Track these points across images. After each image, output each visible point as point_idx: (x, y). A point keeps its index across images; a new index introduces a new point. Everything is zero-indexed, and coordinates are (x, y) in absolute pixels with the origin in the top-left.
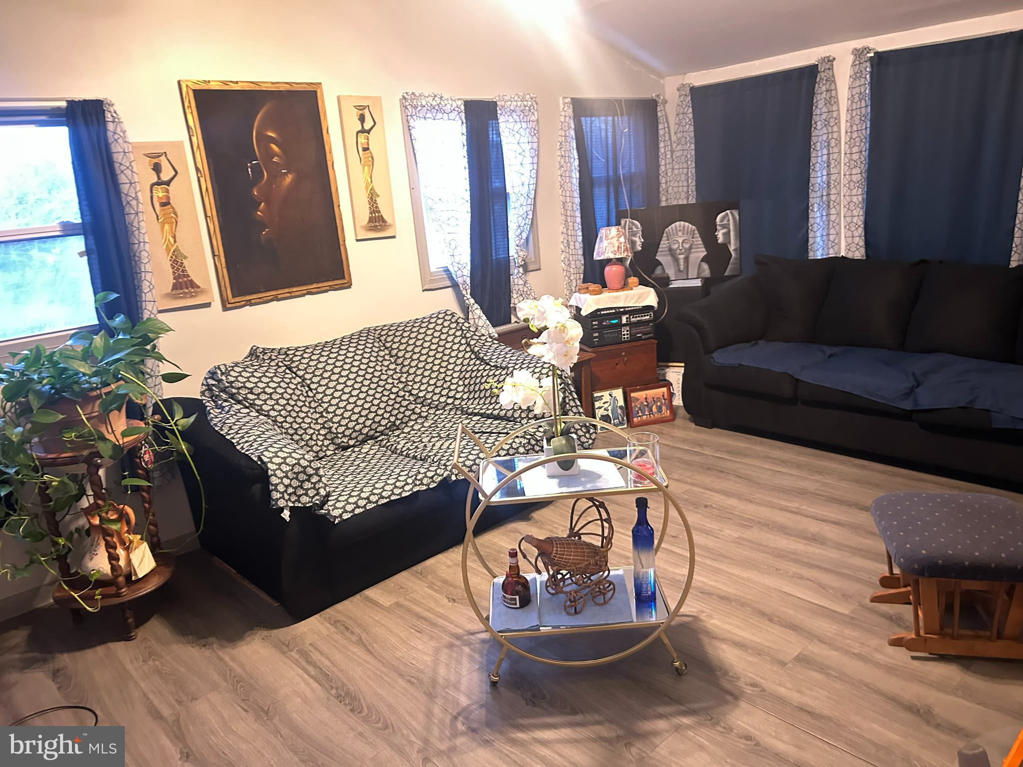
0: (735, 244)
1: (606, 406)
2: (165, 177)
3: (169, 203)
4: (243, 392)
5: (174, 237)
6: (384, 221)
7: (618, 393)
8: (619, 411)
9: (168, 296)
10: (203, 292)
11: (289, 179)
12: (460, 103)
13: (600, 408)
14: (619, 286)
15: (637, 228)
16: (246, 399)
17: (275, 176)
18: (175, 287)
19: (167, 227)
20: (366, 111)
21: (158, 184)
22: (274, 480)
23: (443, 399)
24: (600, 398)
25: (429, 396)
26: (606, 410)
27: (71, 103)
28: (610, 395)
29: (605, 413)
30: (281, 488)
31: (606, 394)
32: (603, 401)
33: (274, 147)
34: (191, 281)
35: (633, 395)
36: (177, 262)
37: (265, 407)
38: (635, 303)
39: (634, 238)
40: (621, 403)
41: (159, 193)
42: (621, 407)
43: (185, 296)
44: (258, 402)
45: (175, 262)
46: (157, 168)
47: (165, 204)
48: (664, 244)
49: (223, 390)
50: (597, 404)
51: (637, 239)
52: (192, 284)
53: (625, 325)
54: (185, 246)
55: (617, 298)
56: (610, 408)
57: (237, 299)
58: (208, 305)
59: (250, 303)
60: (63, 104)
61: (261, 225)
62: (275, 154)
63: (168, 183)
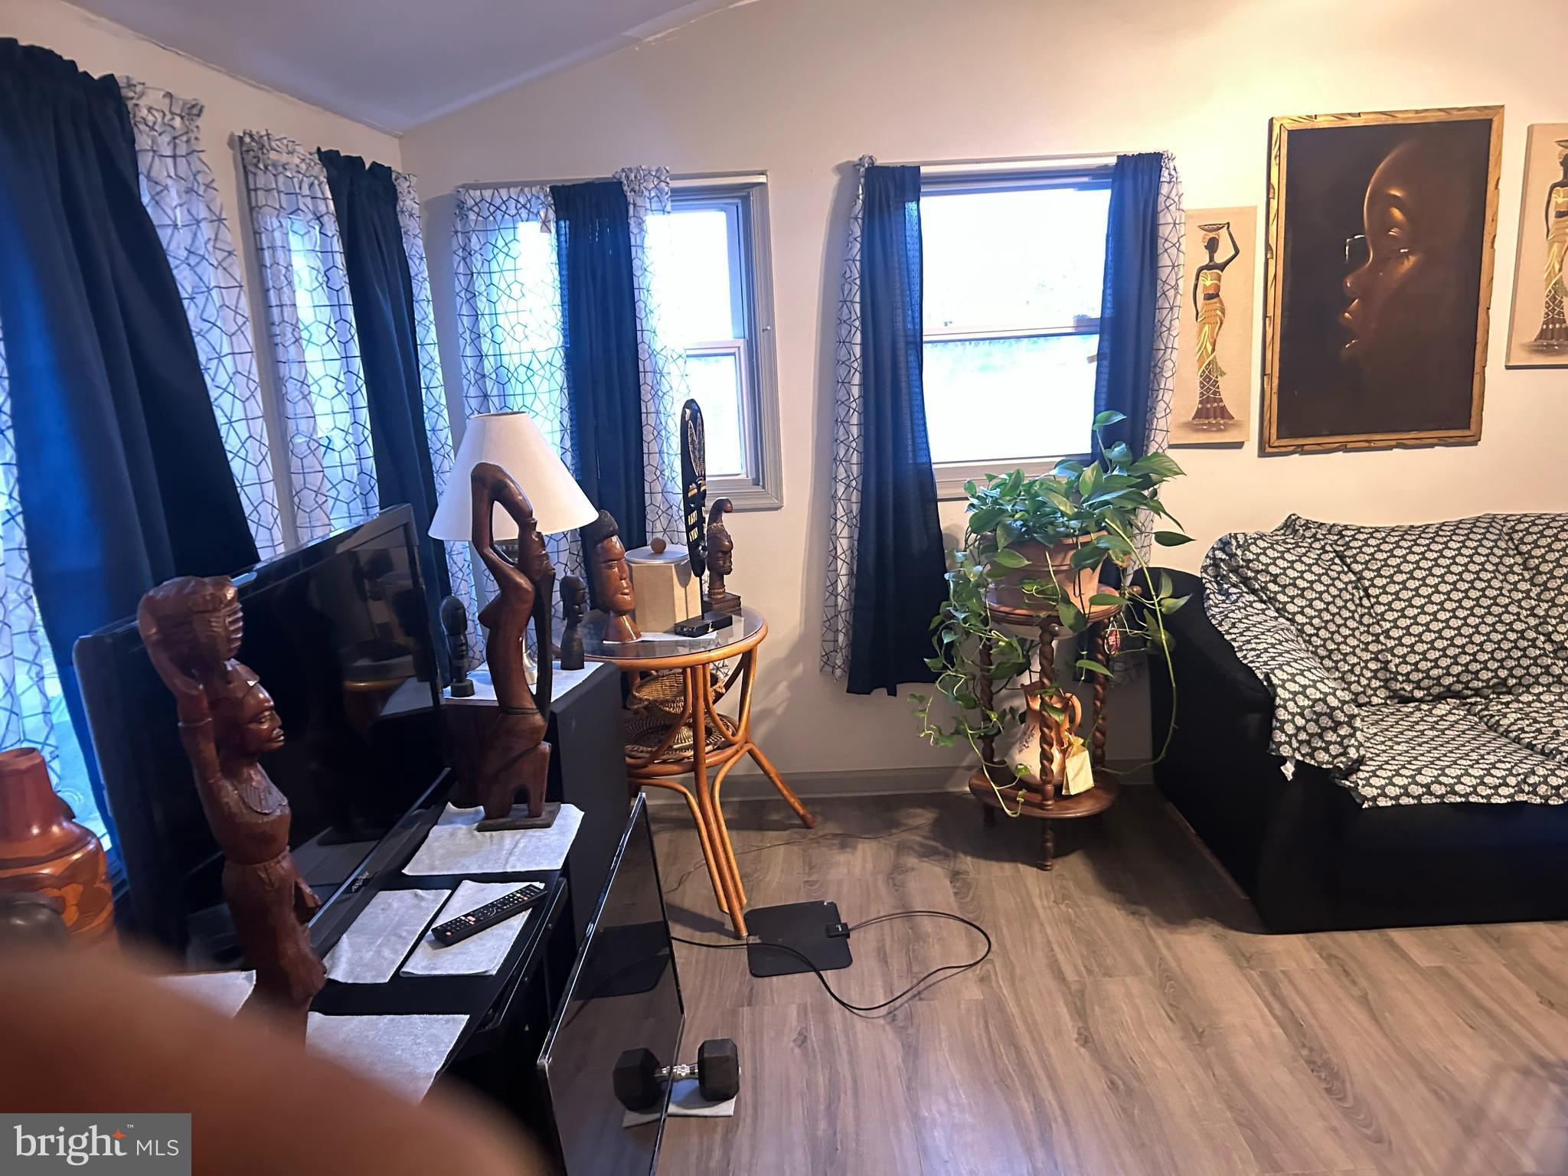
2: (1219, 258)
3: (1217, 296)
4: (1262, 578)
5: (1214, 345)
10: (1237, 425)
11: (1410, 262)
16: (1264, 589)
17: (1388, 258)
18: (1199, 414)
19: (1206, 329)
21: (1208, 267)
27: (1123, 159)
30: (1290, 729)
33: (1397, 213)
34: (1223, 408)
36: (1210, 379)
37: (1291, 608)
41: (1207, 281)
43: (1210, 429)
44: (1281, 598)
45: (1207, 379)
46: (1212, 246)
47: (1213, 296)
49: (1235, 570)
52: (1223, 413)
54: (1225, 356)
57: (1283, 442)
58: (1239, 445)
59: (1302, 450)
60: (1112, 161)
61: (1347, 333)
62: (1396, 224)
63: (1222, 267)
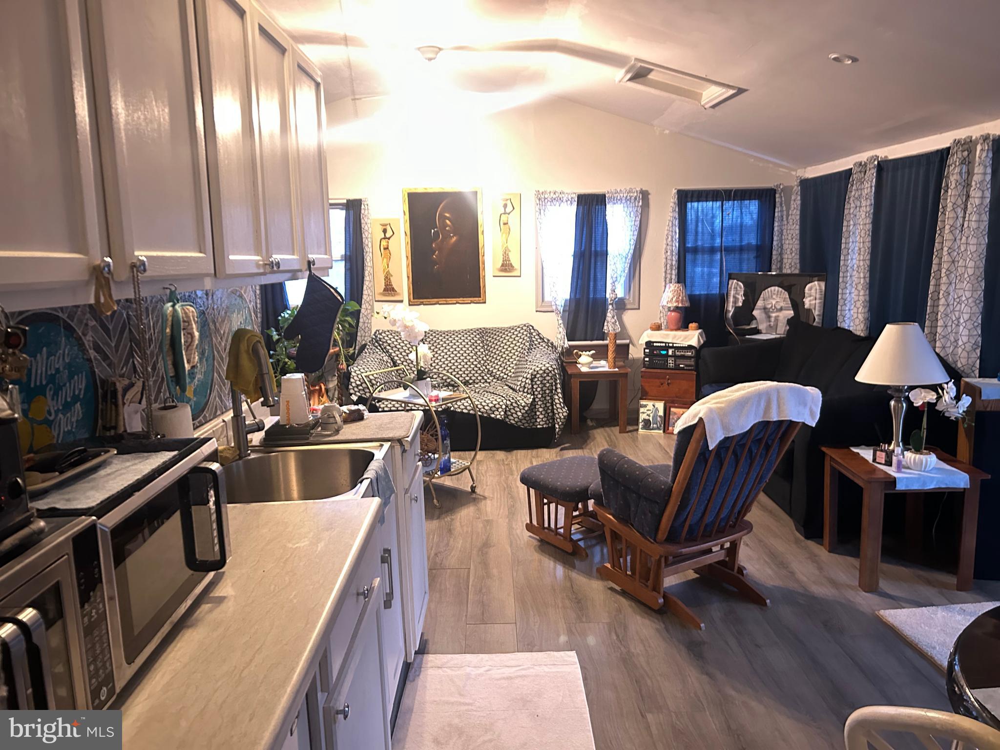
0: (819, 311)
1: (649, 412)
2: (388, 235)
3: (388, 248)
4: (385, 344)
5: (388, 265)
6: (512, 266)
7: (660, 405)
8: (659, 419)
9: (381, 294)
10: (398, 294)
11: (454, 239)
12: (574, 196)
13: (643, 413)
14: (675, 328)
15: (741, 288)
16: (385, 348)
17: (446, 237)
18: (385, 290)
19: (385, 260)
20: (509, 201)
21: (384, 238)
22: (352, 380)
23: (502, 375)
24: (645, 406)
25: (494, 371)
26: (649, 415)
27: (348, 201)
28: (654, 406)
29: (647, 418)
30: (354, 385)
31: (650, 404)
32: (647, 408)
33: (448, 221)
34: (393, 288)
35: (672, 409)
36: (387, 278)
37: (393, 354)
38: (682, 341)
39: (737, 296)
40: (661, 413)
41: (384, 243)
42: (660, 416)
43: (389, 295)
44: (390, 351)
45: (387, 277)
46: (385, 231)
47: (386, 248)
48: (760, 303)
49: (377, 342)
50: (642, 410)
51: (740, 297)
52: (393, 290)
53: (670, 356)
54: (392, 270)
55: (667, 335)
56: (651, 415)
57: (416, 300)
58: (401, 301)
59: (422, 303)
60: (345, 201)
61: (435, 263)
62: (447, 225)
63: (389, 239)
